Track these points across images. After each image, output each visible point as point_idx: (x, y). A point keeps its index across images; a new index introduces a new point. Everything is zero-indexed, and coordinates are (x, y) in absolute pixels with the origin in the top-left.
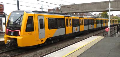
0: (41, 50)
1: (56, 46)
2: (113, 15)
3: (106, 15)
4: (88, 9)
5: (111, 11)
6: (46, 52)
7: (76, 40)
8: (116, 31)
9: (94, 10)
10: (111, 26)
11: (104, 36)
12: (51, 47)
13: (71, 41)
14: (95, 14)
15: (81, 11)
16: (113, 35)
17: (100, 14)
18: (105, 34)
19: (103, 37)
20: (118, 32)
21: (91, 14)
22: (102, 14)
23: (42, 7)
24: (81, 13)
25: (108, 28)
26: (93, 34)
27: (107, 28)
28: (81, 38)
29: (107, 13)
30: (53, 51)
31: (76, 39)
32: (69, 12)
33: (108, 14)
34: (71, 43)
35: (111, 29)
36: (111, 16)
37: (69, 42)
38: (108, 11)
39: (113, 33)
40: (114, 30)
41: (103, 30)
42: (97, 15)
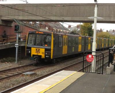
2: (101, 31)
3: (89, 29)
4: (56, 16)
7: (28, 77)
8: (106, 60)
9: (66, 19)
14: (70, 26)
15: (41, 18)
16: (101, 69)
17: (78, 27)
20: (110, 65)
21: (62, 26)
22: (83, 28)
24: (44, 23)
25: (92, 56)
31: (27, 75)
32: (16, 18)
34: (13, 85)
36: (98, 31)
38: (93, 22)
39: (102, 65)
40: (103, 58)
41: (82, 58)
42: (74, 28)
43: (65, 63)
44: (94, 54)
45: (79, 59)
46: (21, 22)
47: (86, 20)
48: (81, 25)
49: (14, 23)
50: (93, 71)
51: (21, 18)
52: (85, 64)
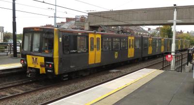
0: (50, 91)
1: (76, 85)
3: (168, 31)
4: (137, 20)
5: (177, 24)
6: (59, 94)
7: (114, 74)
8: (185, 61)
9: (146, 23)
10: (176, 52)
11: (162, 69)
12: (68, 87)
13: (103, 76)
14: (149, 29)
16: (180, 69)
17: (157, 29)
18: (165, 66)
19: (162, 71)
20: (189, 64)
21: (142, 29)
22: (162, 30)
23: (55, 14)
24: (125, 27)
25: (172, 57)
26: (144, 65)
27: (169, 56)
28: (122, 71)
29: (171, 28)
30: (70, 93)
31: (114, 72)
32: (102, 24)
33: (172, 30)
34: (104, 80)
35: (176, 57)
36: (177, 33)
37: (99, 78)
38: (172, 24)
39: (180, 65)
40: (182, 59)
41: (162, 58)
42: (153, 31)
43: (146, 63)
44: (173, 54)
45: (159, 59)
46: (106, 27)
47: (165, 23)
48: (161, 28)
49: (99, 28)
50: (172, 70)
51: (106, 24)
52: (164, 64)
